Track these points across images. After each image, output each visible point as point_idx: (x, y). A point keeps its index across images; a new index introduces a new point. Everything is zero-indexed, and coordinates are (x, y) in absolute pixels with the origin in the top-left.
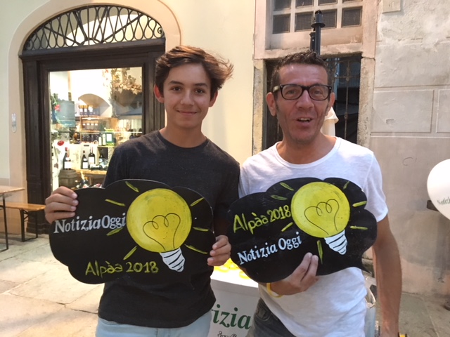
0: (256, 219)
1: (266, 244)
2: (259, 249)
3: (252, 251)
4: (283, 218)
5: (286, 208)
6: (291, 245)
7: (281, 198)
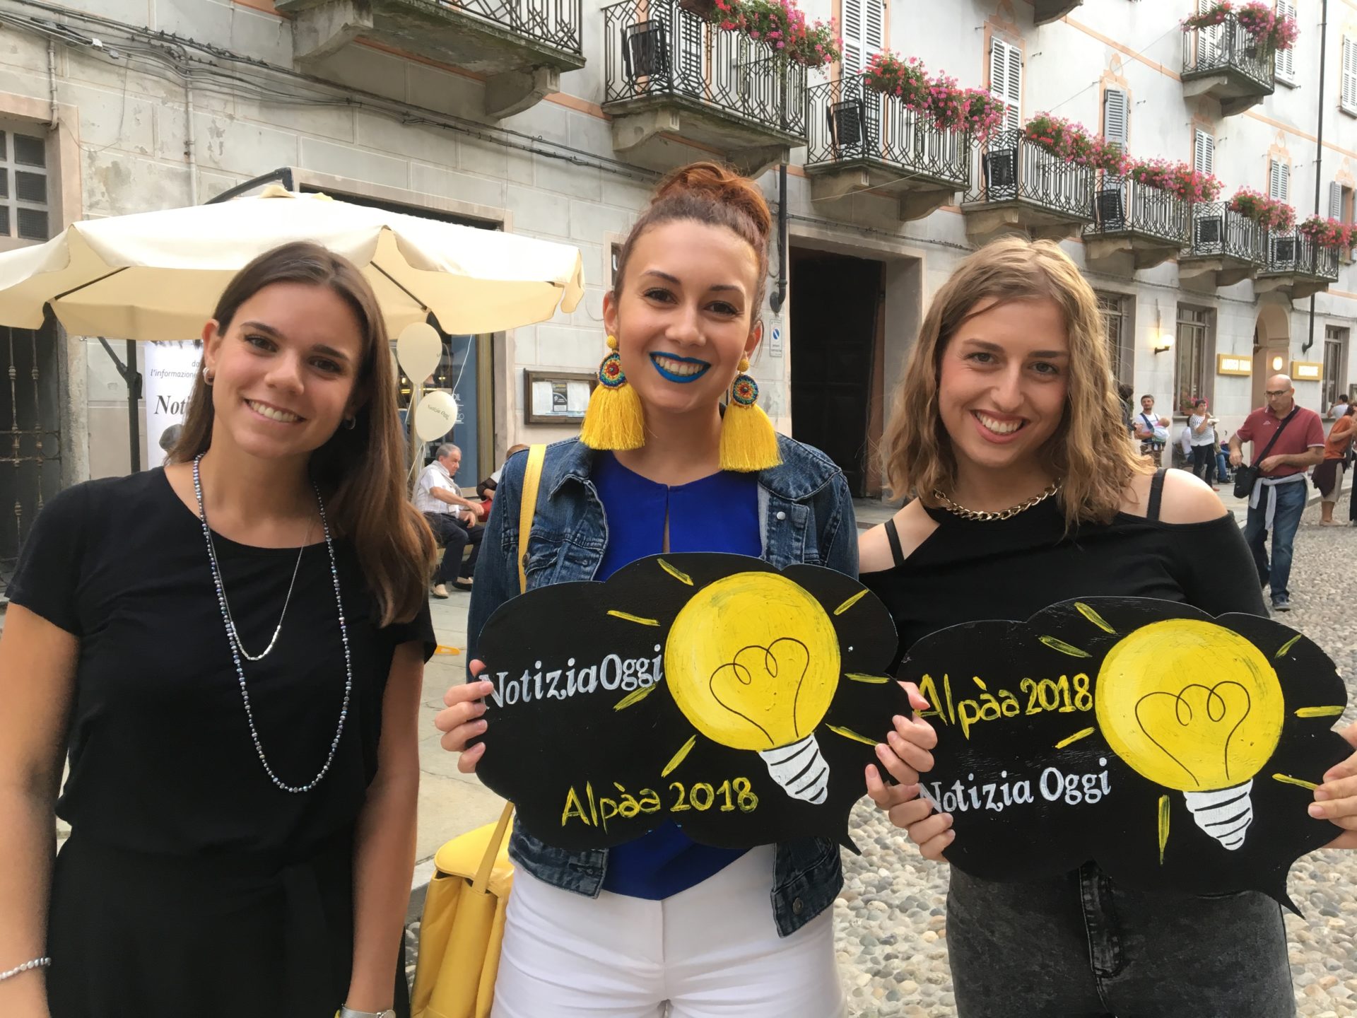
0: (984, 697)
1: (1004, 774)
2: (979, 783)
3: (958, 787)
4: (1068, 709)
5: (1081, 682)
6: (1078, 794)
7: (1070, 650)
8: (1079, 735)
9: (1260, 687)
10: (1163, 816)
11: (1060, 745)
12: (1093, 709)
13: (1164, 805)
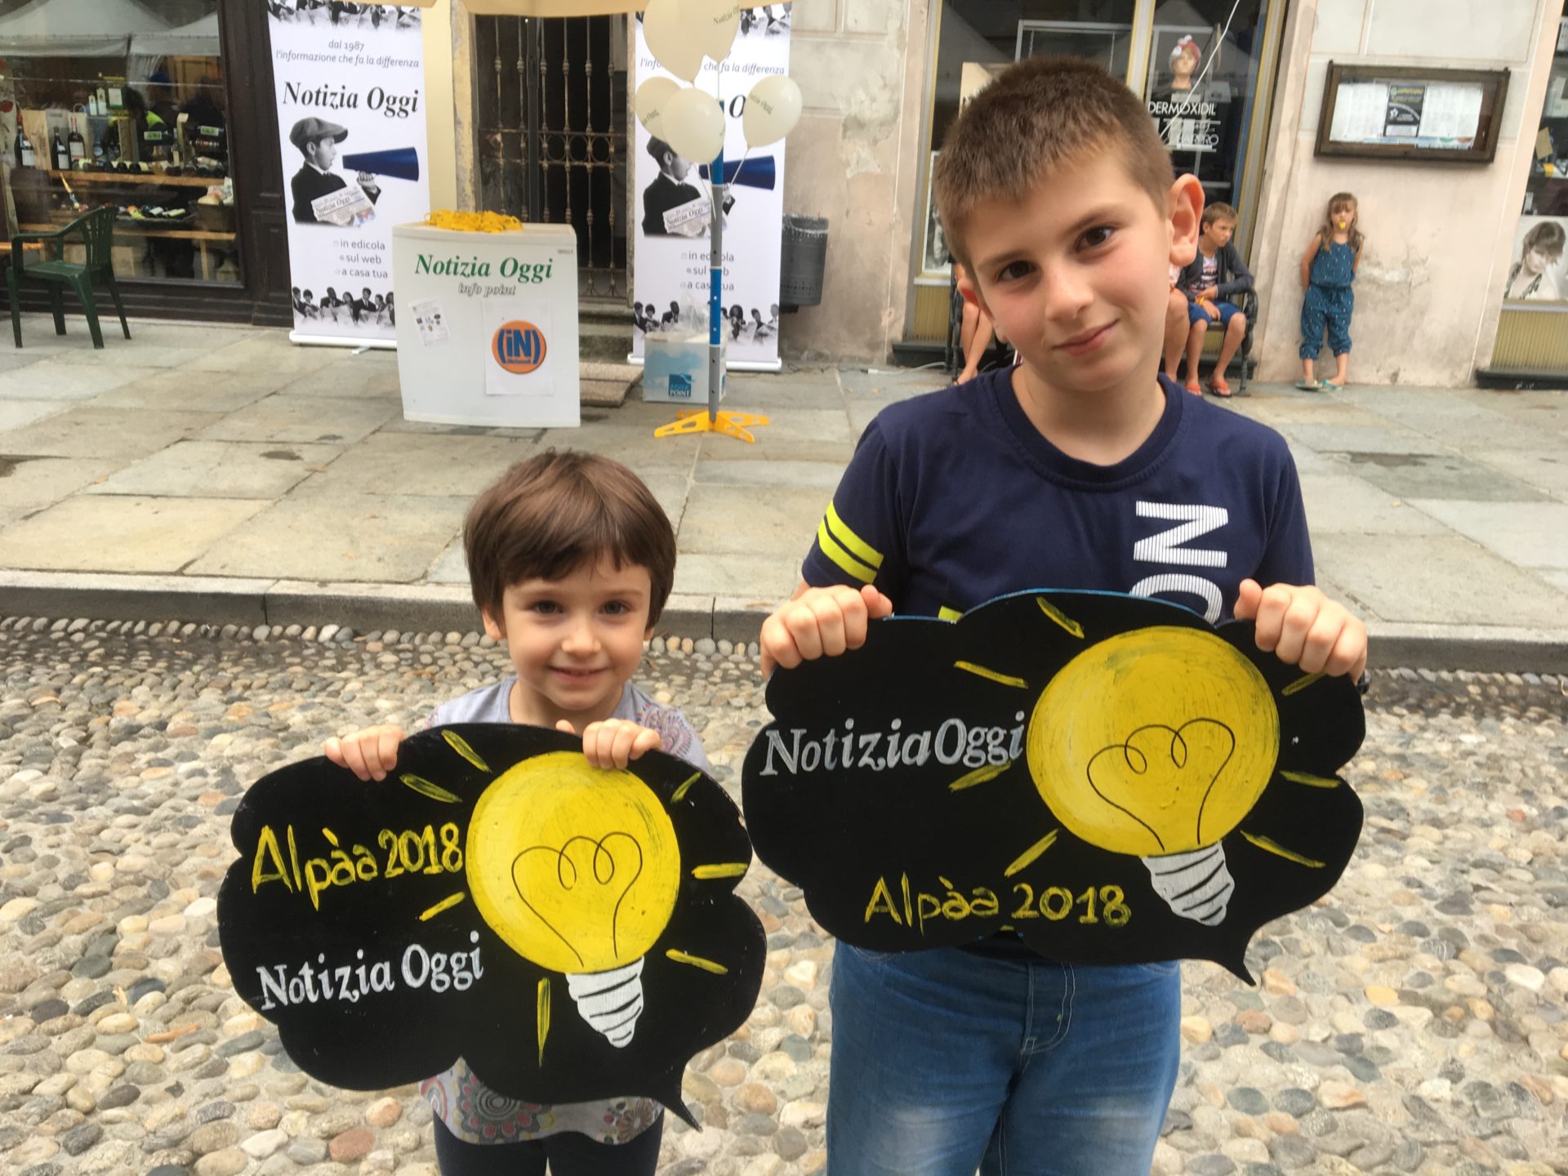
0: (336, 854)
1: (360, 954)
2: (331, 966)
3: (306, 971)
4: (434, 869)
5: (450, 834)
6: (445, 978)
7: (438, 794)
8: (447, 903)
9: (653, 839)
10: (543, 1006)
11: (425, 916)
12: (463, 868)
13: (545, 989)
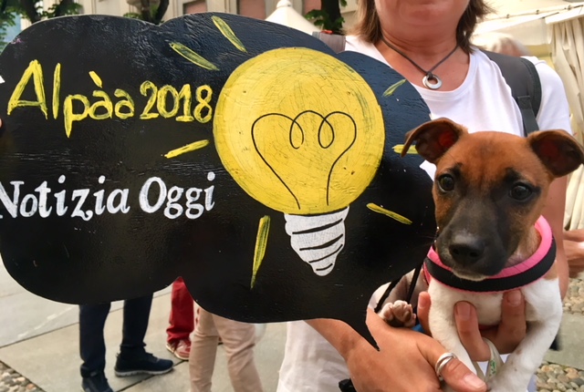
0: (96, 94)
1: (102, 180)
2: (69, 187)
3: (44, 189)
4: (186, 118)
8: (191, 147)
9: (366, 120)
10: (261, 237)
11: (170, 155)
12: (211, 122)
13: (264, 223)
